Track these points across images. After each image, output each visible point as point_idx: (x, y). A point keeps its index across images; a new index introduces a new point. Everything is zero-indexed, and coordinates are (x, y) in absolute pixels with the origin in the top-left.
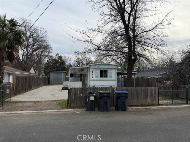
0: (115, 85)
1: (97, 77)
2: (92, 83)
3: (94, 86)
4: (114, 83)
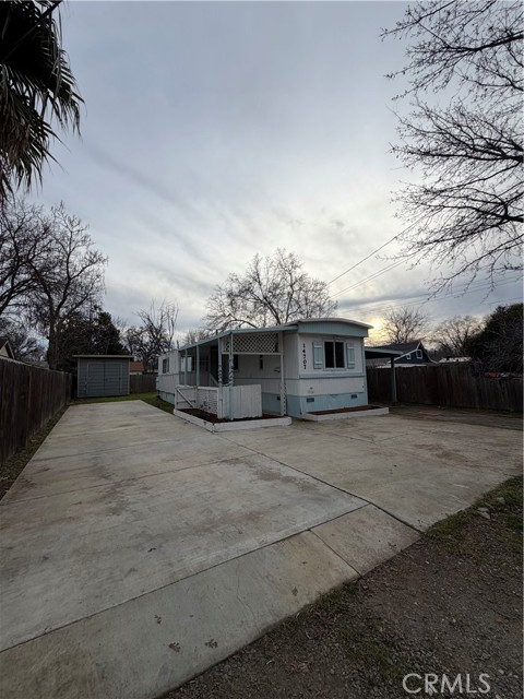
0: (363, 390)
1: (316, 367)
2: (304, 389)
3: (310, 400)
4: (360, 386)
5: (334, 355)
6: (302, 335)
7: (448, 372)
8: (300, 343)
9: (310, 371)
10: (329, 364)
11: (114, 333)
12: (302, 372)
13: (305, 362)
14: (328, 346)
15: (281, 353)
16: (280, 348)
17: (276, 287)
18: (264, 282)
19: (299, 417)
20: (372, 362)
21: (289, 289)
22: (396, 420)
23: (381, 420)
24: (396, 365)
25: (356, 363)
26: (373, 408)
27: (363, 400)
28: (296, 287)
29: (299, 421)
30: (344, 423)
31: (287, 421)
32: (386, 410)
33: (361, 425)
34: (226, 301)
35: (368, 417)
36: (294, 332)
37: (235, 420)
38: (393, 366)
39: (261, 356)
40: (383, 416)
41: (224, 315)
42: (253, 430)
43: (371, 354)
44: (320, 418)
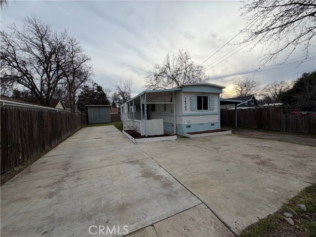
0: (218, 121)
1: (192, 110)
2: (185, 121)
3: (189, 127)
4: (217, 119)
5: (202, 103)
6: (185, 93)
7: (268, 112)
8: (183, 97)
9: (188, 112)
10: (199, 108)
11: (104, 95)
12: (184, 112)
13: (186, 107)
14: (199, 99)
15: (174, 102)
16: (174, 100)
17: (179, 70)
18: (171, 67)
19: (183, 135)
20: (224, 107)
21: (185, 71)
22: (235, 137)
23: (226, 137)
24: (238, 108)
25: (215, 107)
26: (223, 131)
27: (218, 126)
28: (188, 70)
29: (182, 137)
30: (205, 139)
31: (175, 137)
32: (230, 132)
33: (214, 140)
34: (154, 78)
35: (220, 135)
36: (180, 91)
37: (149, 137)
38: (236, 108)
39: (165, 104)
40: (228, 135)
41: (153, 85)
42: (156, 142)
43: (223, 103)
44: (193, 136)
